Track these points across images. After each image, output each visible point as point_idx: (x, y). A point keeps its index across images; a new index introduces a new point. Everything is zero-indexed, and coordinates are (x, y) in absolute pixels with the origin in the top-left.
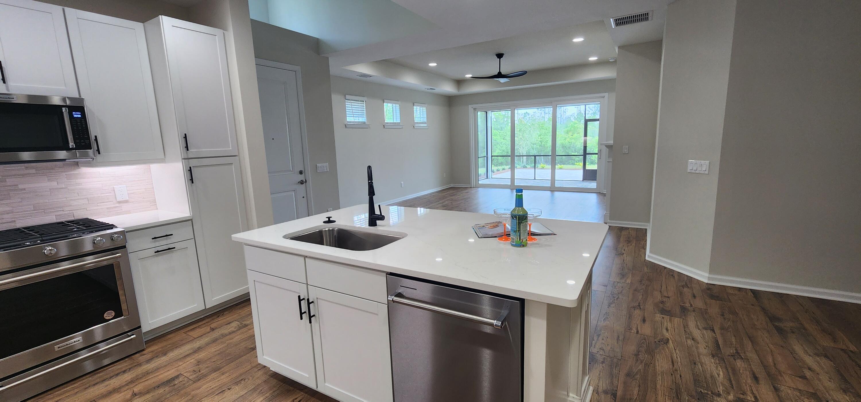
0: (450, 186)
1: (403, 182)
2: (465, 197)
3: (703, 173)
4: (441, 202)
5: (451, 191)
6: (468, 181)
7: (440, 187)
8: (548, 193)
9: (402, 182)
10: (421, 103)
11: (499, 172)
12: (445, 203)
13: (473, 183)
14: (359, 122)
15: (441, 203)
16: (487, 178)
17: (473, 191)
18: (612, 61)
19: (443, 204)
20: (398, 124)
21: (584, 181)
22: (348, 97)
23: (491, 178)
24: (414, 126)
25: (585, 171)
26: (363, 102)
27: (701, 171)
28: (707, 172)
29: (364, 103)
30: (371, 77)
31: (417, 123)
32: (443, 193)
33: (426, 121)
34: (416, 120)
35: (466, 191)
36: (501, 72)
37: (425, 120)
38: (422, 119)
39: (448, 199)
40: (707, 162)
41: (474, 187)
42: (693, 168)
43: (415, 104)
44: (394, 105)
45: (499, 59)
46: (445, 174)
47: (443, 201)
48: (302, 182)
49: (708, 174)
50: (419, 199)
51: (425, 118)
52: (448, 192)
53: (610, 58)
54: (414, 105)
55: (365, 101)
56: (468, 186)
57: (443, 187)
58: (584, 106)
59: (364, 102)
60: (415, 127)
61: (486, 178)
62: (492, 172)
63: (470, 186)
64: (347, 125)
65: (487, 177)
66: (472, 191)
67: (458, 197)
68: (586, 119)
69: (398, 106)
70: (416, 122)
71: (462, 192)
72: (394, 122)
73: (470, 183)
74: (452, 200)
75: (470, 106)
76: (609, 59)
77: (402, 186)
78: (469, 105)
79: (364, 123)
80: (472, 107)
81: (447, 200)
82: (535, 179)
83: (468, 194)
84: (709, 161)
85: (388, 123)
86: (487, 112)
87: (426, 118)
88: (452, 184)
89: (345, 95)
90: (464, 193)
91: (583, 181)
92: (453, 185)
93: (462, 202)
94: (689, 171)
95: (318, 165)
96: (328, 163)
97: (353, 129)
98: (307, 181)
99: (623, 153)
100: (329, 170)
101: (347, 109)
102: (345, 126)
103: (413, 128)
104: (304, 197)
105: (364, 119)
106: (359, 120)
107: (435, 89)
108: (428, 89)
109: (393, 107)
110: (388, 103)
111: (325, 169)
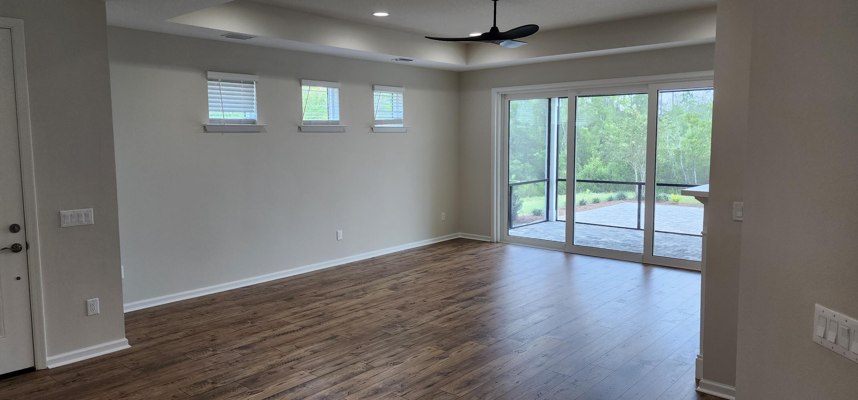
0: (455, 236)
1: (341, 231)
5: (446, 249)
7: (432, 238)
8: (637, 269)
9: (338, 231)
10: (393, 86)
13: (496, 234)
14: (239, 121)
16: (546, 222)
20: (334, 123)
22: (210, 74)
23: (554, 219)
24: (372, 128)
26: (252, 85)
29: (254, 86)
31: (381, 122)
32: (428, 252)
33: (401, 119)
34: (378, 117)
35: (474, 251)
36: (497, 28)
37: (401, 116)
38: (395, 114)
39: (423, 267)
41: (498, 241)
43: (378, 88)
44: (330, 89)
46: (443, 214)
48: (16, 248)
54: (373, 89)
55: (256, 82)
57: (438, 238)
59: (254, 84)
60: (374, 128)
61: (545, 219)
63: (489, 239)
64: (207, 128)
65: (547, 218)
67: (446, 263)
69: (335, 90)
70: (377, 119)
71: (479, 249)
72: (325, 120)
73: (490, 234)
75: (494, 91)
77: (339, 239)
78: (490, 90)
79: (254, 122)
80: (498, 93)
85: (309, 122)
86: (550, 100)
87: (402, 113)
88: (460, 233)
89: (206, 72)
92: (460, 236)
95: (63, 212)
96: (92, 209)
97: (224, 133)
98: (30, 246)
99: (734, 219)
100: (93, 224)
101: (212, 98)
102: (205, 128)
103: (372, 131)
104: (19, 278)
105: (252, 115)
106: (245, 118)
107: (412, 60)
108: (396, 60)
109: (329, 92)
110: (310, 85)
111: (83, 221)
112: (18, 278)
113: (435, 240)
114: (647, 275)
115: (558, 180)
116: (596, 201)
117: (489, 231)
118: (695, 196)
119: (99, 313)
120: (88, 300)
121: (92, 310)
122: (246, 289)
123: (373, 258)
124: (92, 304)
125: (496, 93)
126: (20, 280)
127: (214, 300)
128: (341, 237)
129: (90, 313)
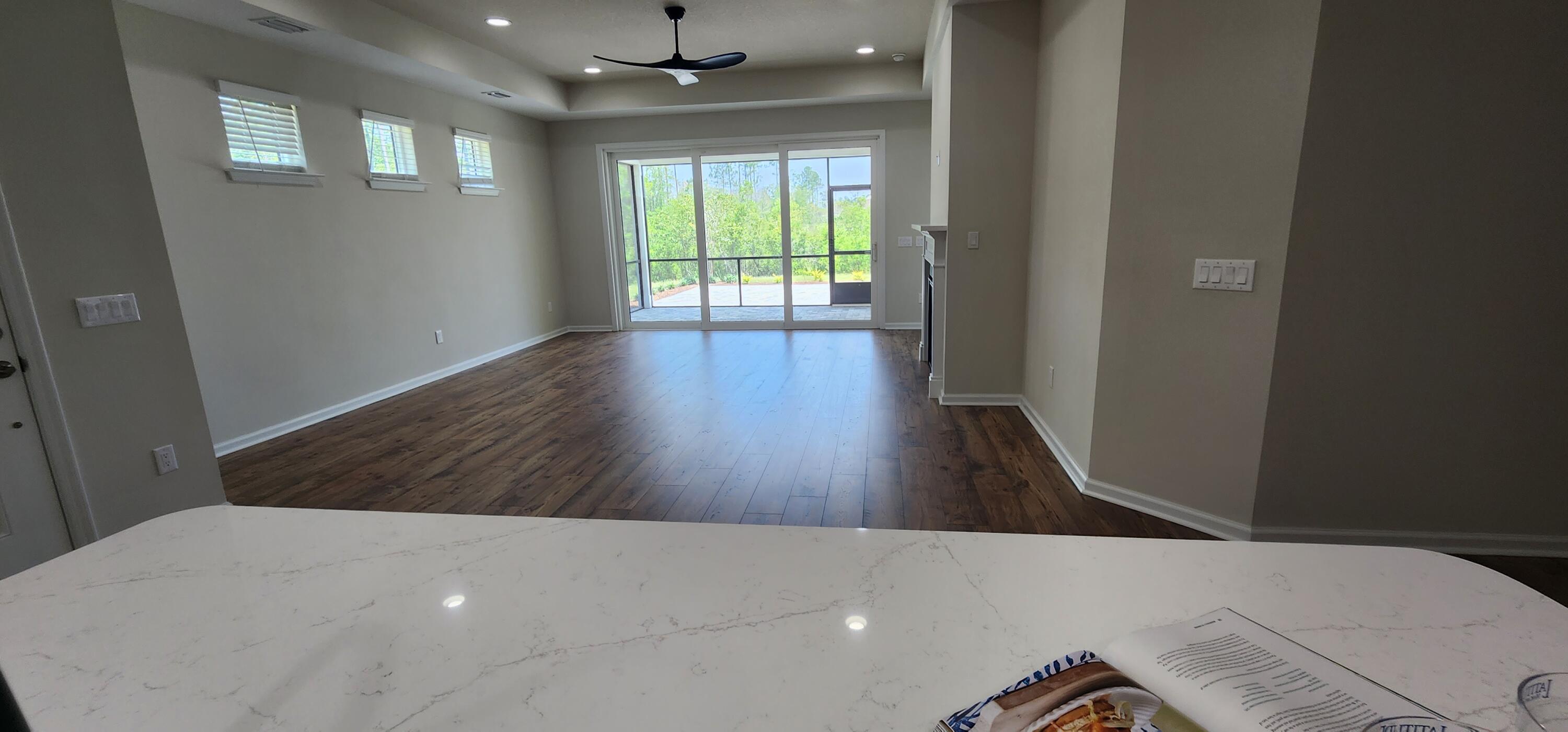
0: (566, 330)
1: (440, 331)
2: (606, 357)
3: (1238, 288)
4: (549, 373)
5: (570, 345)
6: (608, 317)
7: (542, 334)
8: (778, 335)
9: (437, 332)
10: (476, 131)
11: (663, 292)
12: (558, 378)
13: (619, 322)
14: (280, 167)
15: (548, 378)
16: (644, 308)
17: (621, 340)
18: (898, 60)
19: (555, 381)
20: (412, 179)
21: (833, 305)
22: (225, 86)
23: (651, 306)
24: (459, 189)
25: (834, 285)
26: (289, 110)
27: (1233, 283)
28: (1249, 287)
29: (294, 112)
30: (305, 32)
31: (468, 181)
32: (551, 349)
33: (492, 178)
34: (464, 172)
35: (605, 341)
36: (680, 55)
37: (490, 174)
38: (480, 170)
39: (566, 363)
40: (1251, 263)
41: (622, 329)
42: (1208, 279)
43: (457, 132)
44: (396, 127)
45: (673, 21)
46: (550, 303)
47: (553, 370)
49: (1252, 292)
50: (491, 370)
51: (489, 168)
52: (563, 347)
53: (894, 53)
54: (454, 133)
55: (295, 107)
56: (609, 328)
57: (546, 335)
58: (826, 159)
59: (292, 109)
60: (462, 189)
61: (641, 307)
62: (652, 295)
63: (611, 328)
64: (233, 174)
65: (643, 304)
66: (619, 341)
67: (590, 356)
68: (831, 185)
69: (407, 131)
70: (463, 177)
71: (596, 344)
72: (399, 173)
73: (611, 323)
74: (576, 367)
75: (599, 147)
76: (893, 56)
77: (439, 342)
78: (597, 145)
79: (300, 169)
80: (603, 150)
81: (564, 368)
82: (741, 306)
83: (612, 347)
84: (1254, 261)
85: (379, 175)
87: (491, 169)
88: (568, 327)
89: (215, 81)
90: (600, 345)
91: (831, 305)
92: (571, 329)
93: (603, 369)
94: (1195, 285)
95: (81, 300)
96: (132, 295)
97: (259, 186)
98: (30, 363)
99: (969, 247)
100: (140, 319)
101: (229, 126)
102: (228, 174)
103: (458, 192)
104: (19, 424)
105: (296, 159)
106: (280, 162)
107: (509, 97)
108: (489, 94)
109: (393, 133)
110: (374, 119)
111: (121, 316)
112: (17, 425)
113: (548, 336)
114: (789, 340)
115: (650, 261)
116: (671, 287)
117: (609, 318)
118: (929, 230)
119: (177, 468)
120: (155, 450)
121: (166, 465)
122: (335, 421)
123: (484, 364)
124: (164, 455)
125: (602, 151)
126: (22, 427)
127: (300, 440)
128: (441, 340)
129: (164, 469)
